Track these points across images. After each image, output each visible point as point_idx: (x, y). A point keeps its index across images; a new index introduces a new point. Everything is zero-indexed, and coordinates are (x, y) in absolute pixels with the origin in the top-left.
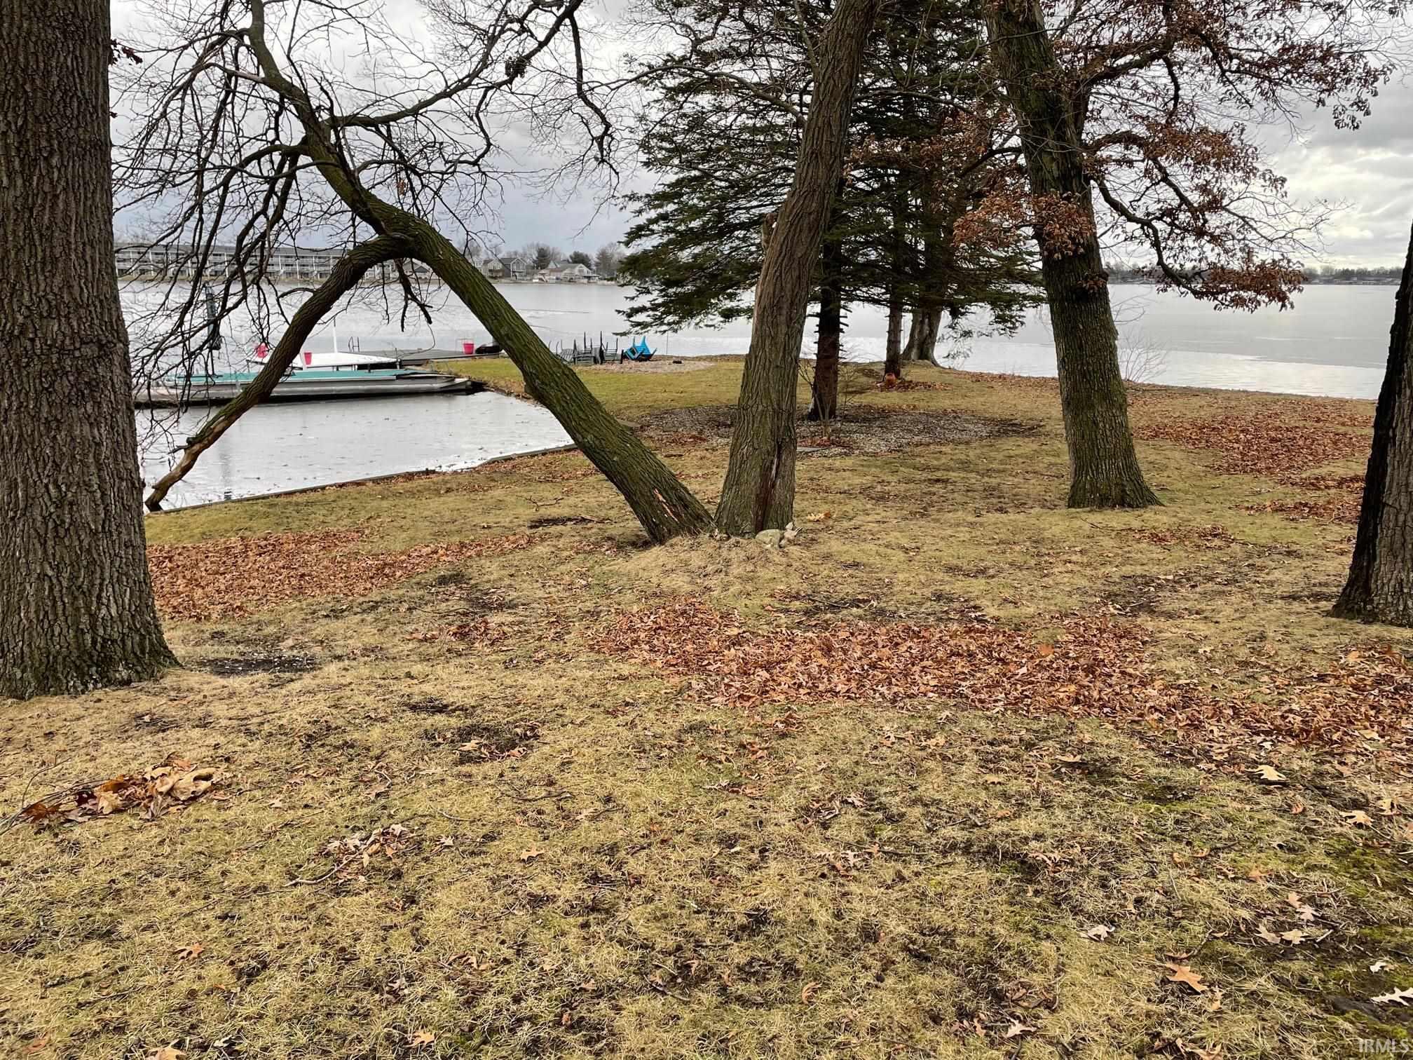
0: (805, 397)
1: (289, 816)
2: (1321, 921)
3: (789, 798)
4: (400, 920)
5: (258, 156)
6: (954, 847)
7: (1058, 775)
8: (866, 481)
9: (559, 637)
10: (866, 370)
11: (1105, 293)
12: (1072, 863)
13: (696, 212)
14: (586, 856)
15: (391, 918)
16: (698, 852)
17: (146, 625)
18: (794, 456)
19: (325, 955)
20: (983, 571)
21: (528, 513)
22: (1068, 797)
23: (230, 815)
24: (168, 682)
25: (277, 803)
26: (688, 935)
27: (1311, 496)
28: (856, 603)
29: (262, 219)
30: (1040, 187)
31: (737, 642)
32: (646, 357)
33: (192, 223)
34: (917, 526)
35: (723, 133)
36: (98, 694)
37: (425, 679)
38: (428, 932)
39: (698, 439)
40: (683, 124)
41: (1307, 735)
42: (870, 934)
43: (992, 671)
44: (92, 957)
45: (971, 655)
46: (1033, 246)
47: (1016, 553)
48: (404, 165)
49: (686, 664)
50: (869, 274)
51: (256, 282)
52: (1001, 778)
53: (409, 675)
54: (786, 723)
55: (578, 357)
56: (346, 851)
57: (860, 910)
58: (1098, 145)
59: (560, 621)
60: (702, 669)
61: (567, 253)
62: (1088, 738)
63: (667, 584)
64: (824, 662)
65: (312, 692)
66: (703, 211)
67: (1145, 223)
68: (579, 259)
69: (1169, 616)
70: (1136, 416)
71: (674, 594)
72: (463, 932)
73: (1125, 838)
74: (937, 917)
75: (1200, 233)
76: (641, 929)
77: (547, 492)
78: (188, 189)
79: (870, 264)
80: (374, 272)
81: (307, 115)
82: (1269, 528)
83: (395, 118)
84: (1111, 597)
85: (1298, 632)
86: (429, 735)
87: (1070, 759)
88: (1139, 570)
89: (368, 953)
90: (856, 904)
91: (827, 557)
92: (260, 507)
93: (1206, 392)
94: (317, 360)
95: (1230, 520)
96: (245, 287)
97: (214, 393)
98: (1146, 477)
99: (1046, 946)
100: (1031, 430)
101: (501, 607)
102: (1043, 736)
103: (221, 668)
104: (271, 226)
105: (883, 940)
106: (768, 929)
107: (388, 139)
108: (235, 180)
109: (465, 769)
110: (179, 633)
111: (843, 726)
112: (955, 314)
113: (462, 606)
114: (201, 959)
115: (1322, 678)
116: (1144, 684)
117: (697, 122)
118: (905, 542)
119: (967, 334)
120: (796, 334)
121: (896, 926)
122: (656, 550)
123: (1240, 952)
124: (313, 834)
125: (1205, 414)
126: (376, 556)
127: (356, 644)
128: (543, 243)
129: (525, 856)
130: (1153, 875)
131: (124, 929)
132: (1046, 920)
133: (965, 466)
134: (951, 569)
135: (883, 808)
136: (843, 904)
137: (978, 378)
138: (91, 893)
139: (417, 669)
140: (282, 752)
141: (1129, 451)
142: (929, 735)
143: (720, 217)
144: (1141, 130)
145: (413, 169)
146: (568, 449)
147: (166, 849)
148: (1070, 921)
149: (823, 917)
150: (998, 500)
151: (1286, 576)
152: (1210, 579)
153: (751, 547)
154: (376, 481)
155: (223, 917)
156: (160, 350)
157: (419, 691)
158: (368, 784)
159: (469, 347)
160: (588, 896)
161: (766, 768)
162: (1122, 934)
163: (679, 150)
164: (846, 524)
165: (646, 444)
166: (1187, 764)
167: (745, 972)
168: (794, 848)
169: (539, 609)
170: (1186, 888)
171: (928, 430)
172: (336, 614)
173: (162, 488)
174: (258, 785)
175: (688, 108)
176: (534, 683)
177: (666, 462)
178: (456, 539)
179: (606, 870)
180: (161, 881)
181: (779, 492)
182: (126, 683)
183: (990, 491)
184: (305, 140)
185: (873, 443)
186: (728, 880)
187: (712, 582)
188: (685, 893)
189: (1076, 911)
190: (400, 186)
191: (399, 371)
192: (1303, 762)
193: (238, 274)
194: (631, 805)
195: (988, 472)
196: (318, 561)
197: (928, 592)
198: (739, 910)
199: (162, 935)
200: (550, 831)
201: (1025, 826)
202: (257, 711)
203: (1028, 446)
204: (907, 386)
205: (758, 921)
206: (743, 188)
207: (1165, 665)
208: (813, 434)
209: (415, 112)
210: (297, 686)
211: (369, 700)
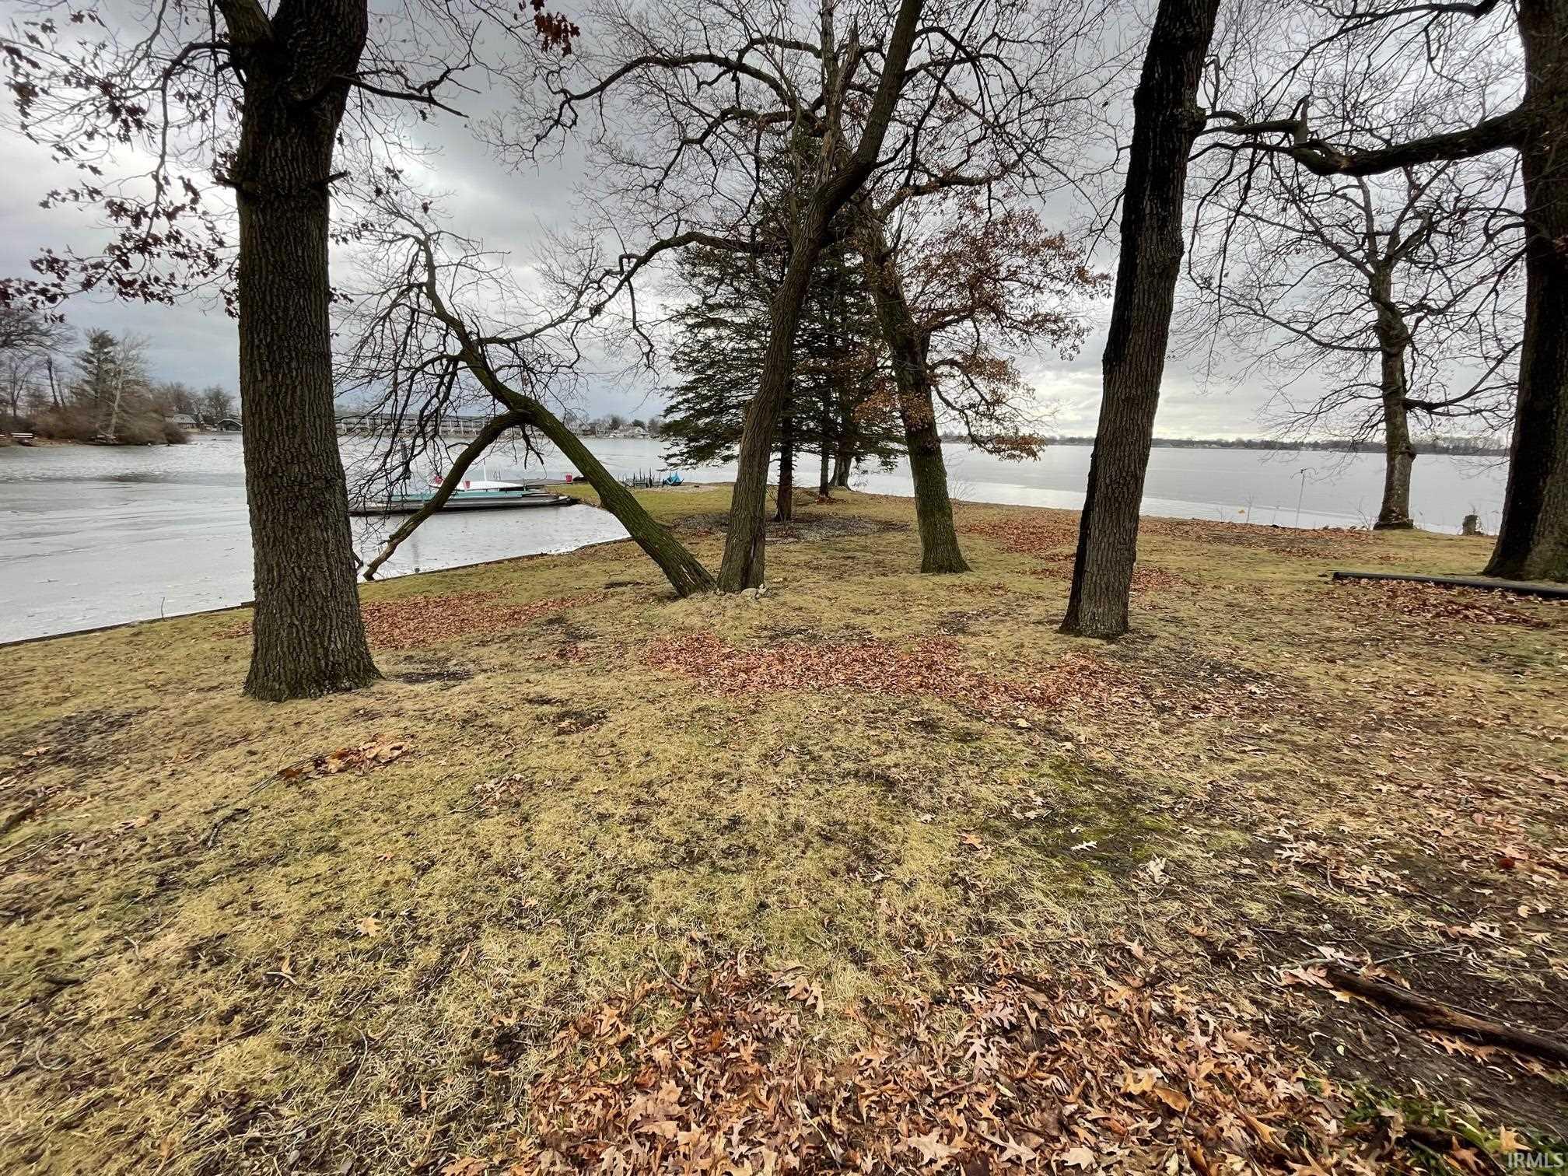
0: (771, 506)
1: (451, 770)
2: (1045, 805)
3: (756, 749)
4: (518, 832)
5: (432, 361)
6: (849, 774)
7: (909, 729)
8: (808, 558)
9: (621, 655)
10: (809, 492)
11: (939, 450)
12: (914, 779)
13: (706, 398)
14: (633, 789)
15: (512, 831)
16: (703, 783)
17: (360, 653)
18: (764, 543)
19: (471, 855)
20: (873, 611)
21: (605, 580)
22: (914, 741)
23: (413, 771)
24: (374, 689)
25: (443, 763)
26: (693, 833)
27: (1051, 565)
28: (800, 632)
29: (435, 400)
30: (903, 389)
31: (729, 656)
32: (677, 484)
33: (391, 402)
34: (835, 585)
35: (722, 352)
36: (330, 697)
37: (538, 683)
38: (536, 838)
39: (709, 533)
40: (697, 347)
41: (1044, 701)
42: (799, 827)
43: (875, 670)
44: (322, 864)
45: (864, 661)
46: (900, 422)
47: (892, 600)
48: (525, 367)
49: (698, 670)
50: (809, 436)
51: (432, 438)
52: (878, 732)
53: (528, 681)
54: (756, 705)
55: (637, 484)
56: (486, 791)
57: (793, 813)
58: (936, 366)
59: (623, 644)
60: (707, 674)
61: (631, 420)
62: (926, 707)
63: (687, 622)
64: (780, 667)
65: (467, 693)
66: (710, 398)
67: (961, 411)
68: (637, 424)
69: (974, 634)
70: (957, 520)
71: (692, 629)
72: (557, 838)
73: (944, 764)
74: (838, 814)
75: (991, 417)
76: (665, 831)
77: (617, 566)
78: (388, 381)
79: (810, 430)
80: (507, 432)
81: (464, 337)
82: (1028, 583)
83: (520, 339)
84: (943, 624)
85: (1041, 643)
86: (539, 718)
87: (916, 719)
88: (958, 609)
89: (498, 853)
90: (792, 810)
91: (784, 604)
92: (436, 578)
93: (997, 505)
94: (474, 485)
95: (1008, 579)
96: (425, 443)
97: (406, 506)
98: (963, 555)
99: (897, 827)
100: (902, 528)
101: (586, 637)
102: (902, 706)
103: (410, 679)
104: (441, 404)
105: (807, 830)
106: (741, 828)
107: (516, 352)
108: (419, 375)
109: (560, 738)
110: (384, 657)
111: (789, 705)
112: (858, 460)
113: (563, 637)
114: (393, 861)
115: (1052, 668)
116: (958, 675)
117: (706, 345)
118: (829, 595)
119: (865, 472)
120: (764, 472)
121: (814, 821)
122: (681, 601)
123: (1002, 824)
124: (465, 781)
125: (996, 520)
126: (509, 607)
127: (495, 662)
128: (616, 414)
129: (596, 790)
130: (957, 784)
131: (343, 845)
132: (899, 812)
133: (864, 548)
134: (855, 610)
135: (810, 753)
136: (785, 810)
137: (873, 497)
138: (322, 823)
139: (532, 677)
140: (447, 731)
141: (954, 540)
142: (838, 709)
143: (720, 401)
144: (958, 358)
145: (532, 370)
146: (629, 540)
147: (372, 794)
148: (912, 813)
149: (772, 818)
150: (883, 569)
151: (1036, 611)
152: (996, 613)
153: (740, 600)
154: (510, 560)
155: (407, 835)
156: (371, 480)
157: (534, 691)
158: (501, 749)
159: (569, 477)
160: (634, 813)
161: (743, 732)
162: (939, 818)
163: (695, 361)
164: (796, 584)
165: (675, 536)
166: (979, 719)
167: (726, 853)
168: (758, 779)
169: (610, 638)
170: (974, 790)
171: (844, 527)
172: (483, 644)
173: (374, 566)
174: (431, 752)
175: (700, 337)
176: (605, 685)
177: (688, 547)
178: (559, 596)
179: (645, 797)
180: (368, 813)
181: (755, 567)
182: (348, 690)
183: (878, 564)
184: (462, 352)
185: (813, 536)
186: (718, 800)
187: (716, 620)
188: (692, 808)
189: (915, 807)
190: (523, 380)
191: (525, 492)
192: (1040, 716)
193: (422, 433)
194: (661, 757)
195: (878, 552)
196: (473, 611)
197: (841, 624)
198: (723, 815)
199: (368, 848)
200: (613, 775)
201: (889, 759)
202: (432, 705)
203: (900, 537)
204: (832, 501)
205: (735, 822)
206: (735, 384)
207: (970, 663)
208: (777, 530)
209: (532, 335)
210: (457, 689)
211: (502, 697)
